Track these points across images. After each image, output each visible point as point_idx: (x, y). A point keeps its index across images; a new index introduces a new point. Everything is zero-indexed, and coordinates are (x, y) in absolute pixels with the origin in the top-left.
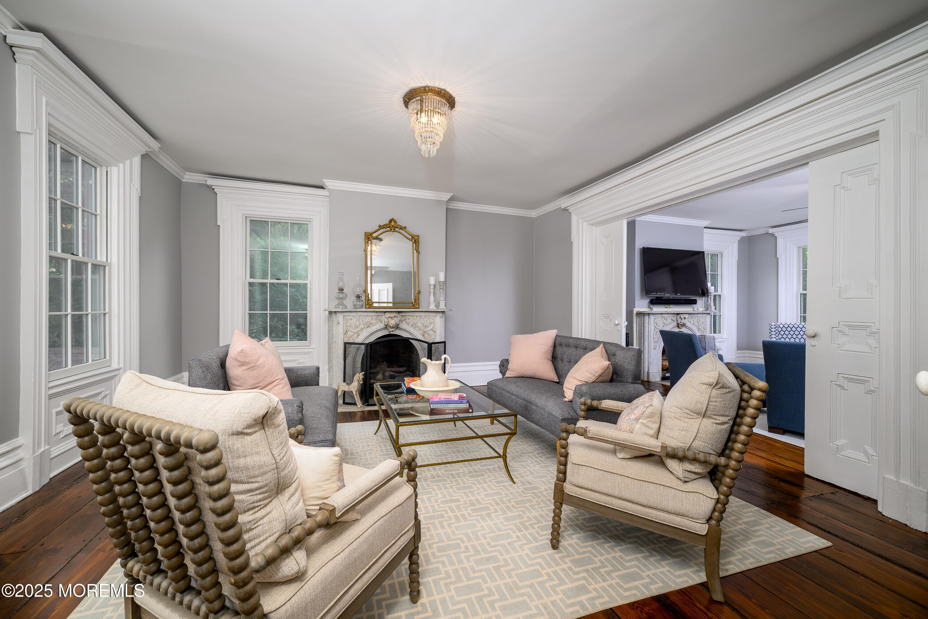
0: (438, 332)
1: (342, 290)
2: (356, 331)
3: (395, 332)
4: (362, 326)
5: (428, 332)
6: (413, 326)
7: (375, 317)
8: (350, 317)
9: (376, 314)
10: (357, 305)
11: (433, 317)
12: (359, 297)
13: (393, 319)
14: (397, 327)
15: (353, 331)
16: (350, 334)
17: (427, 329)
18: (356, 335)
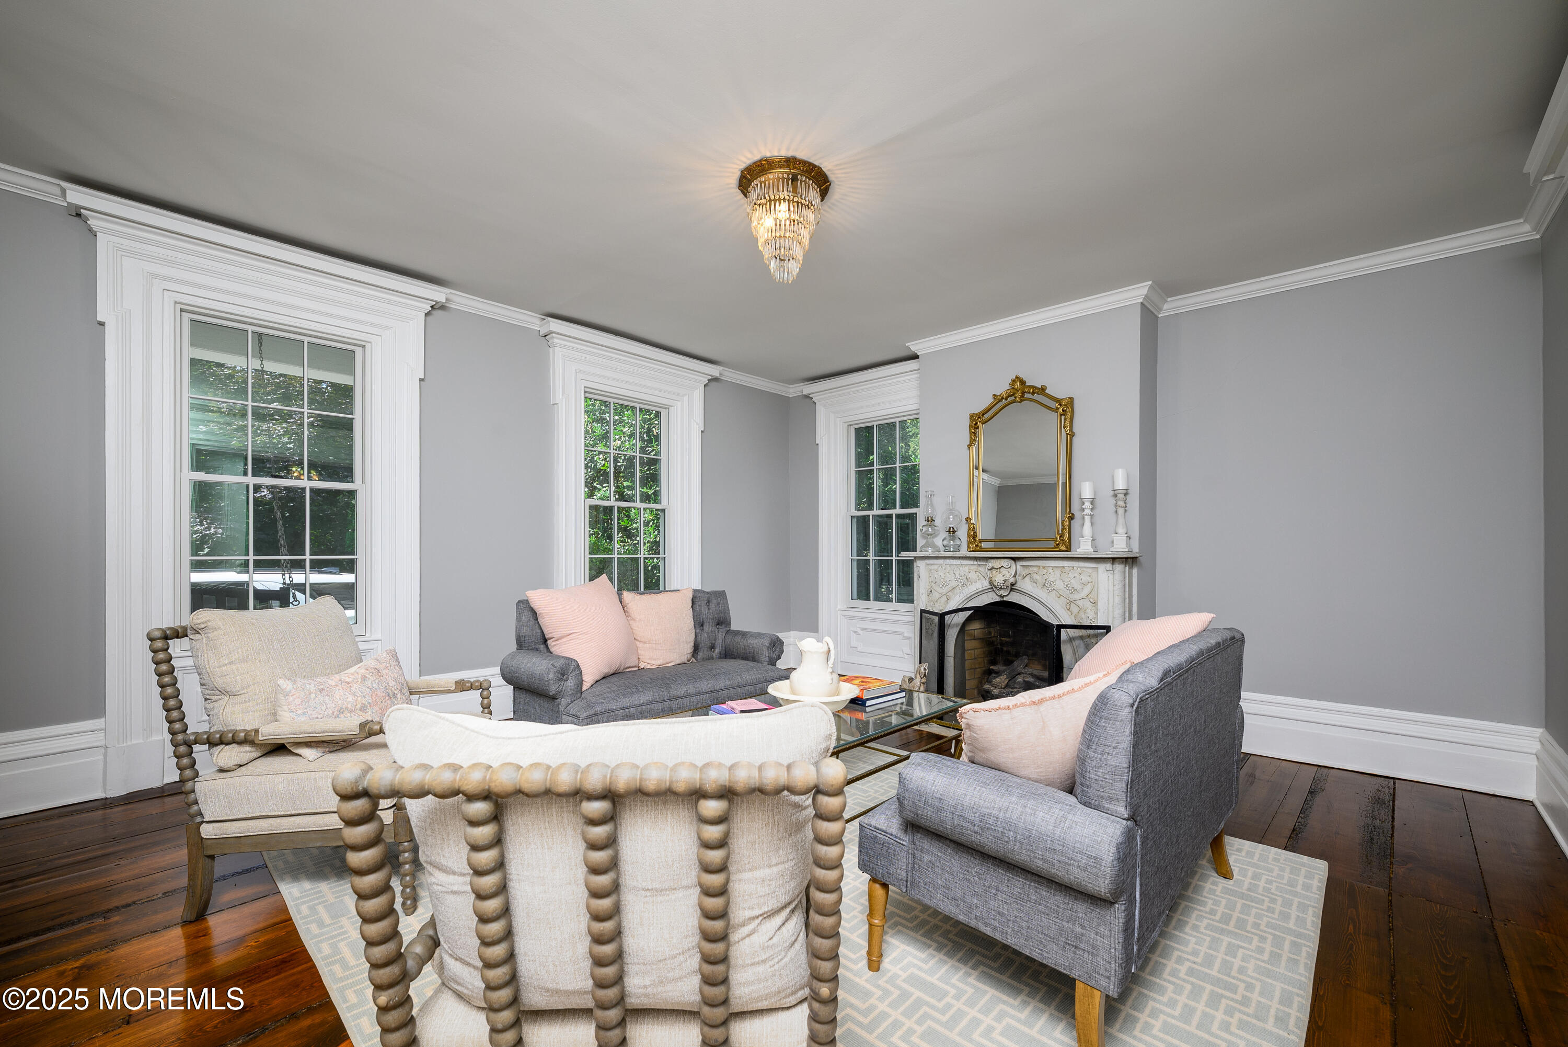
0: (1102, 604)
1: (932, 520)
2: (944, 591)
3: (1009, 596)
4: (954, 584)
5: (1080, 603)
6: (1045, 589)
7: (975, 567)
8: (936, 567)
9: (975, 563)
10: (949, 546)
11: (1090, 571)
12: (954, 532)
13: (1000, 572)
14: (1012, 587)
15: (940, 591)
16: (936, 595)
17: (1076, 596)
18: (944, 598)
